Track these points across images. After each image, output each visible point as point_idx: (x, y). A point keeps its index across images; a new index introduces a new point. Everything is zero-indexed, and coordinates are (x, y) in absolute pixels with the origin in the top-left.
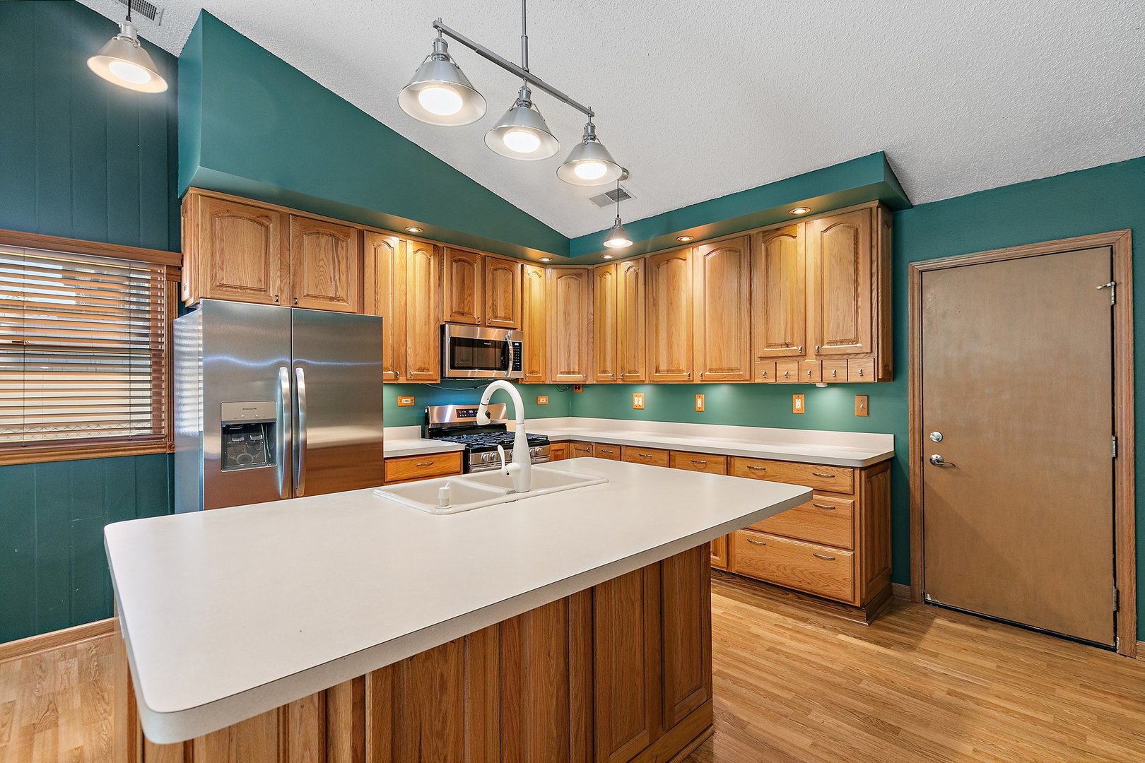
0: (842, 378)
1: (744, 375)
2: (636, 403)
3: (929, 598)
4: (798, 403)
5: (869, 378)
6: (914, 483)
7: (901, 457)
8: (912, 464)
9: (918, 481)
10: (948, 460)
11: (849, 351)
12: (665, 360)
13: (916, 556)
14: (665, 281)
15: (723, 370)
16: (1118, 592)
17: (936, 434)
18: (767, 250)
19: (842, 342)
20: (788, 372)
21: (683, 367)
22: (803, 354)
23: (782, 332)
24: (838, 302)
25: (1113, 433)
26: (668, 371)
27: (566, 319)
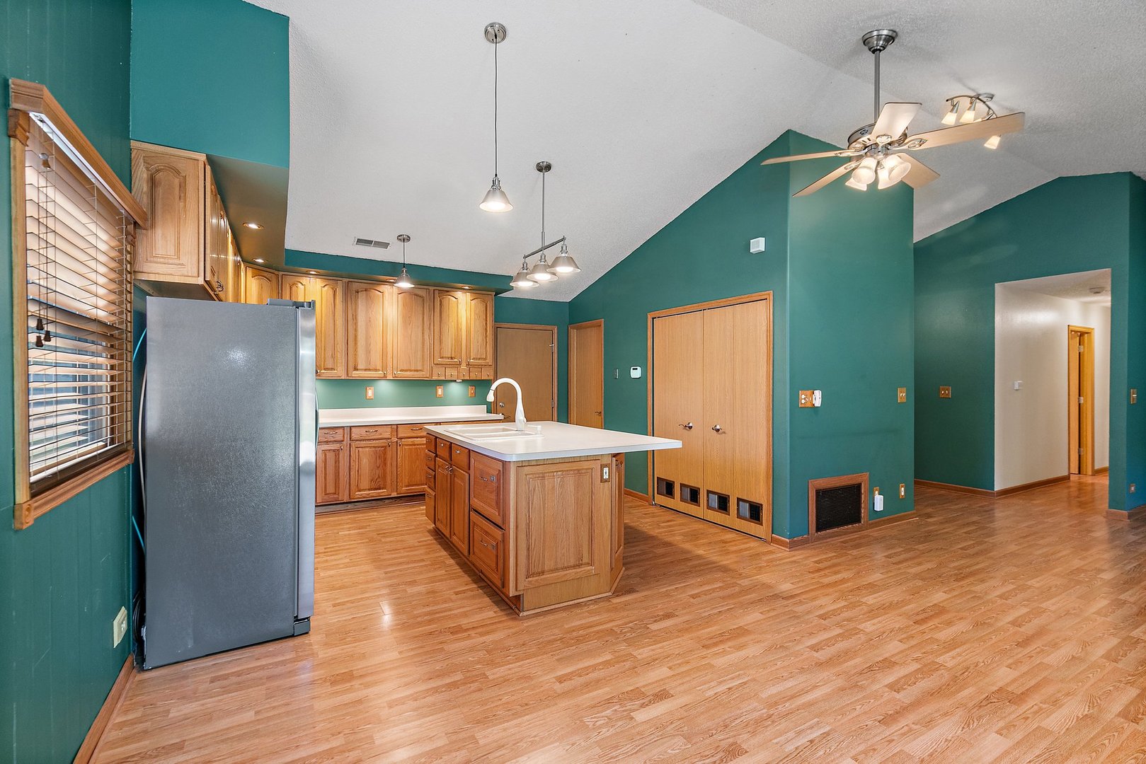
4: (440, 391)
15: (411, 371)
18: (441, 301)
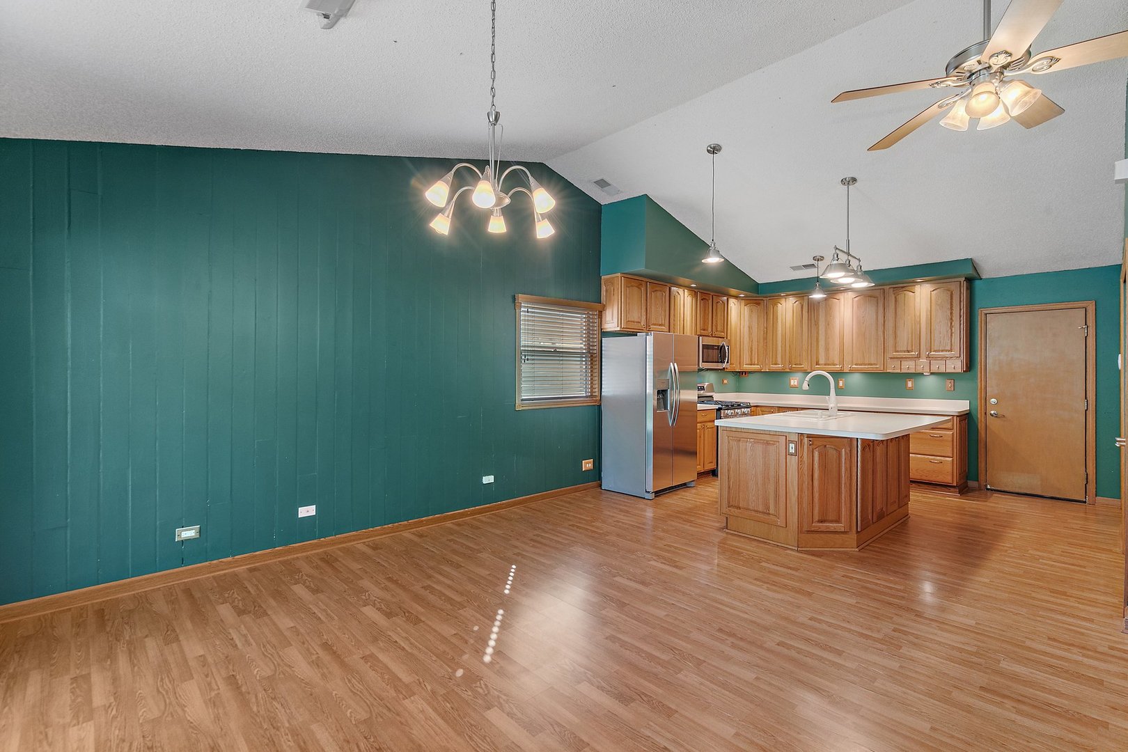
0: (942, 370)
1: (879, 367)
2: (792, 383)
3: (989, 487)
5: (959, 370)
6: (981, 426)
7: (973, 413)
8: (980, 416)
9: (983, 425)
10: (1000, 413)
11: (947, 356)
12: (824, 358)
13: (982, 465)
14: (824, 311)
16: (1087, 474)
17: (993, 400)
19: (942, 351)
20: (908, 366)
21: (837, 361)
22: (919, 357)
23: (906, 343)
24: (941, 328)
25: (1086, 398)
26: (825, 364)
27: (749, 331)
